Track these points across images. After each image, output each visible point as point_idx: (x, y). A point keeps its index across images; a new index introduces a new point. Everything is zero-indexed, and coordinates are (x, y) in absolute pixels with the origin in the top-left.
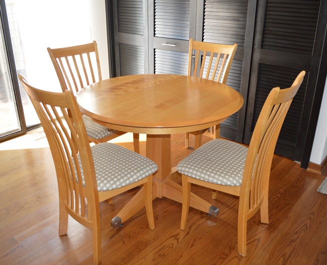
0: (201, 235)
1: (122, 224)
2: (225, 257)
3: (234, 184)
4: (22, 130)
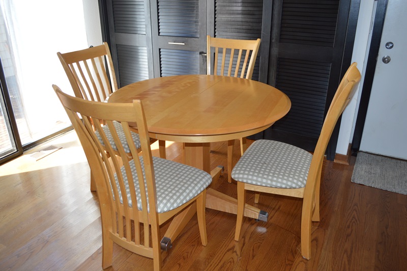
0: (259, 244)
1: (171, 245)
2: (290, 263)
3: (298, 185)
4: (17, 150)
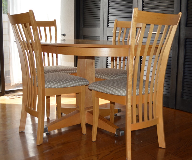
4: (1, 92)
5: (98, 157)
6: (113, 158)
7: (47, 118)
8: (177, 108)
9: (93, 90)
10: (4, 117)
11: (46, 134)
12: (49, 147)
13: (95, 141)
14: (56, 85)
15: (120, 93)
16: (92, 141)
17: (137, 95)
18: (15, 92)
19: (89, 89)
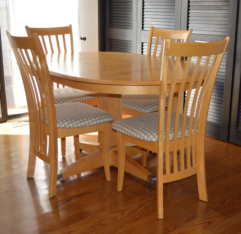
4: (2, 117)
5: (123, 214)
6: (141, 216)
7: (62, 157)
8: (230, 142)
9: (118, 131)
10: (8, 155)
11: (61, 181)
12: (64, 199)
13: (121, 191)
14: (71, 125)
15: (150, 138)
16: (118, 192)
17: (171, 140)
18: (21, 117)
19: (112, 129)
